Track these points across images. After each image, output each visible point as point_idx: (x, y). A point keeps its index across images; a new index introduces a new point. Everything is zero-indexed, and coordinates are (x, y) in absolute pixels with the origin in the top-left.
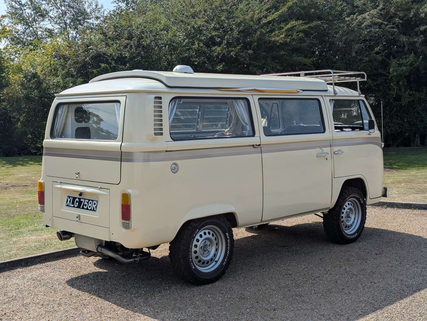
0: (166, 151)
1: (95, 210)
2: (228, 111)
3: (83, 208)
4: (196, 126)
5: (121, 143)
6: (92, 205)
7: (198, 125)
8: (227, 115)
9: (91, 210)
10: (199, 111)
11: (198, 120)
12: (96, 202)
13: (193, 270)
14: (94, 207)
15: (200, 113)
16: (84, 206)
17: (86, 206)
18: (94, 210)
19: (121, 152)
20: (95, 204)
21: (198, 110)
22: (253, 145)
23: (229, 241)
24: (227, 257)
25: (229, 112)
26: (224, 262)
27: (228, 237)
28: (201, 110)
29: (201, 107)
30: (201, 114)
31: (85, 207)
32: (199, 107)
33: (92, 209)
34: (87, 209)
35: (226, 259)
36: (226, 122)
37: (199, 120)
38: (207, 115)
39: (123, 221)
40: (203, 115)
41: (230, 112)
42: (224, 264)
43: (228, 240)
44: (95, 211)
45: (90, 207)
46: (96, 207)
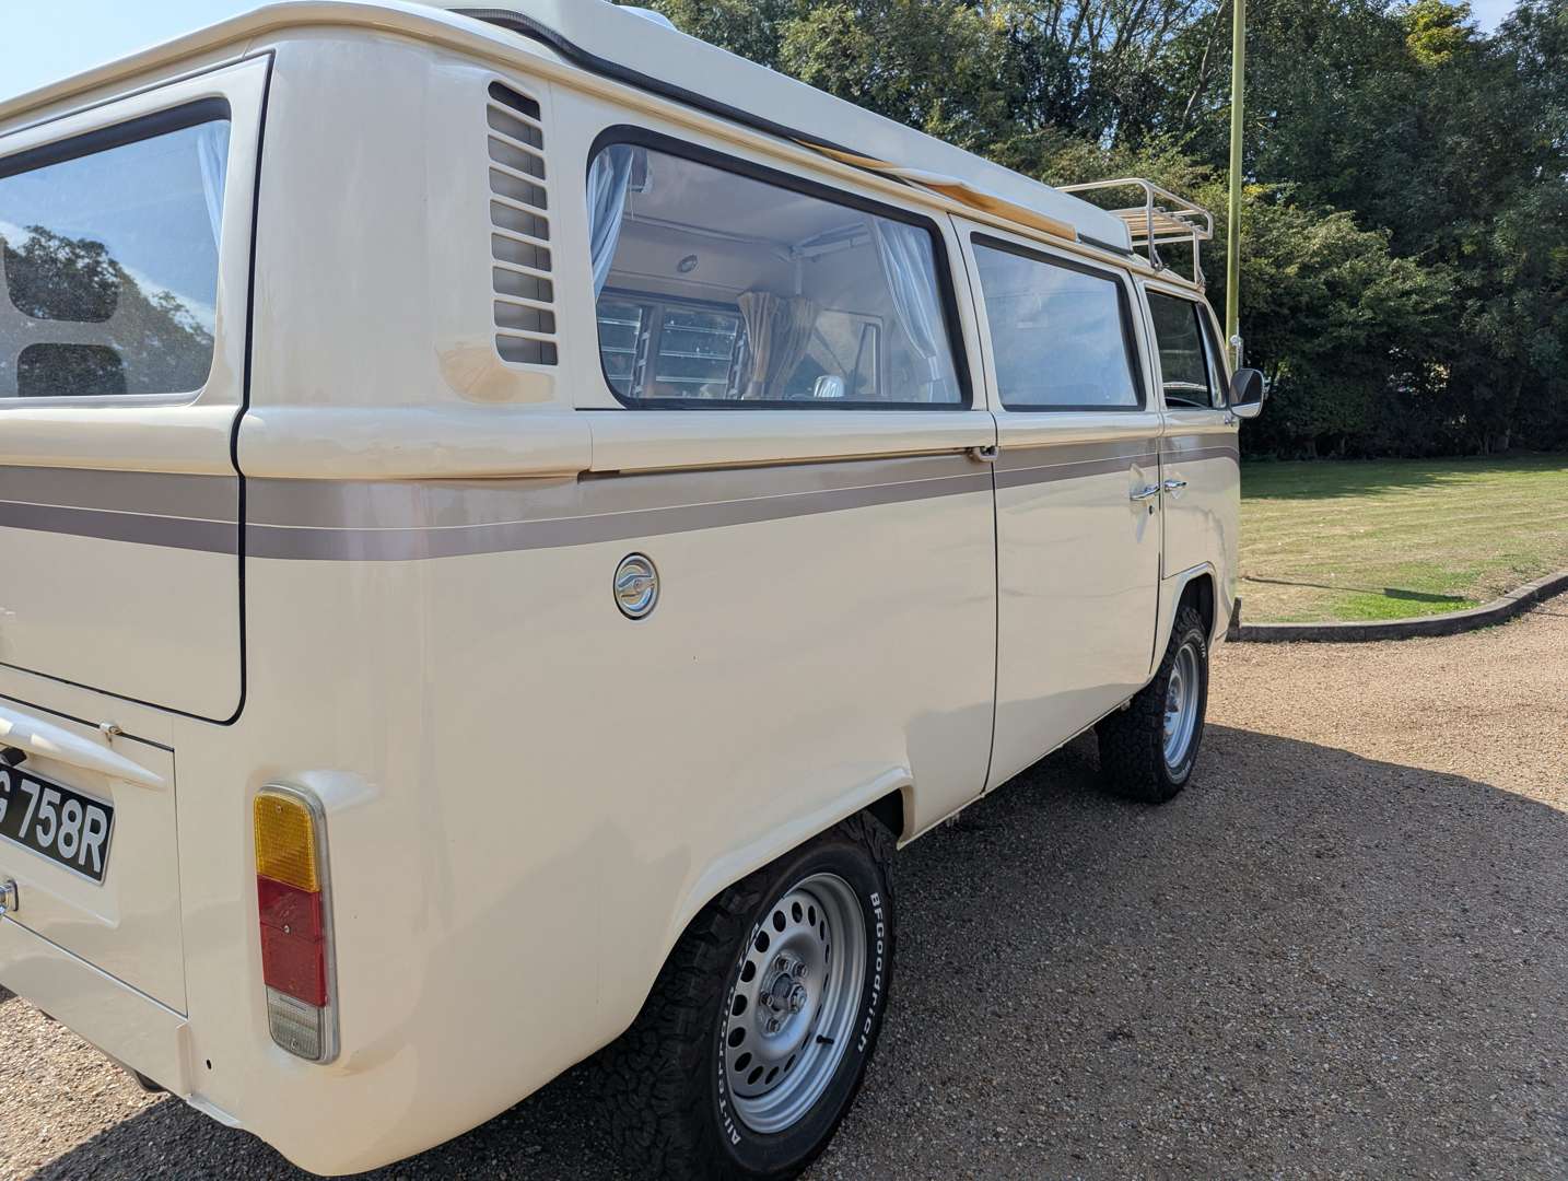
0: (585, 475)
1: (97, 868)
2: (739, 337)
3: (30, 841)
4: (633, 388)
5: (234, 409)
6: (81, 831)
7: (639, 384)
8: (733, 355)
9: (72, 862)
10: (644, 328)
11: (637, 362)
12: (101, 816)
13: (733, 1152)
14: (89, 846)
15: (646, 336)
16: (39, 828)
17: (46, 832)
18: (87, 869)
19: (242, 478)
20: (95, 828)
21: (638, 325)
22: (969, 451)
23: (880, 929)
24: (871, 1011)
25: (741, 343)
26: (863, 1038)
27: (878, 911)
28: (651, 323)
29: (649, 314)
30: (650, 339)
31: (45, 840)
32: (641, 311)
33: (82, 861)
34: (52, 851)
35: (869, 1020)
36: (729, 379)
37: (643, 363)
38: (669, 348)
39: (276, 998)
40: (657, 345)
41: (746, 344)
42: (861, 1048)
43: (880, 925)
44: (98, 876)
45: (68, 840)
46: (103, 849)
